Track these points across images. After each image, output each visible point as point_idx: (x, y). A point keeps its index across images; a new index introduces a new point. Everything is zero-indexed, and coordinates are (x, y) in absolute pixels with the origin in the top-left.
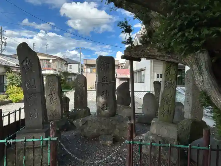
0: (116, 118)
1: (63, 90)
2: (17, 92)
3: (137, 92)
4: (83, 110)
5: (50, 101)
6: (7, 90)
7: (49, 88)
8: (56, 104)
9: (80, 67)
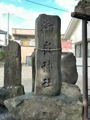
0: (62, 97)
3: (79, 67)
4: (16, 88)
9: (7, 38)
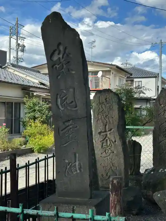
1: (127, 127)
2: (41, 134)
5: (102, 146)
6: (26, 129)
7: (100, 118)
8: (113, 152)
